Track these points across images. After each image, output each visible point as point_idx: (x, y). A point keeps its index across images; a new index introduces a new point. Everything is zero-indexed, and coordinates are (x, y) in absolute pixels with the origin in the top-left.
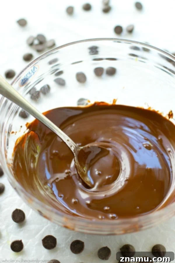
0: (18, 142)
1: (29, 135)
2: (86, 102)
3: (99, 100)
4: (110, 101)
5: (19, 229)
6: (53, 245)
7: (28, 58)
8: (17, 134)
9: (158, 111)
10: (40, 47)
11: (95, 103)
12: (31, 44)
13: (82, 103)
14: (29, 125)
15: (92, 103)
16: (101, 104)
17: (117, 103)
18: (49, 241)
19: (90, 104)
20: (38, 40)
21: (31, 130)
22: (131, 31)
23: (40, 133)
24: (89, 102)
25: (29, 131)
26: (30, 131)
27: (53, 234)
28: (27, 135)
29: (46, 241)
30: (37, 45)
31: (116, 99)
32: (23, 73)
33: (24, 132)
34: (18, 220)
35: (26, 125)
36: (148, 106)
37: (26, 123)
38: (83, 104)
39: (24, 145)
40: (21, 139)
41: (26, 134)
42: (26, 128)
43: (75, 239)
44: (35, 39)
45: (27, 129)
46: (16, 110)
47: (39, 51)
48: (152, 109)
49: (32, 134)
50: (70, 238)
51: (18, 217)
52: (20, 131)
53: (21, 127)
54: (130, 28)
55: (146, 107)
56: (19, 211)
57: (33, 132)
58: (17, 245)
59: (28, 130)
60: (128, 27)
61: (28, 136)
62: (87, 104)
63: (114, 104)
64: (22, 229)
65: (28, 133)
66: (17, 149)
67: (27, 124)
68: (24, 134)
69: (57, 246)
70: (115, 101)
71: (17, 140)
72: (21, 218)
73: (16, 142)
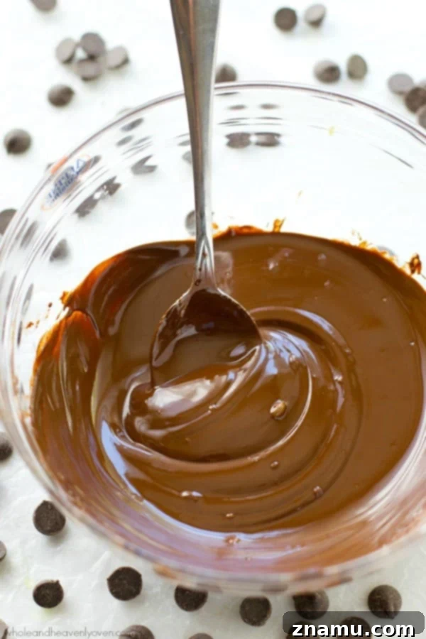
0: (42, 348)
5: (52, 550)
6: (134, 590)
7: (61, 98)
8: (40, 325)
10: (90, 69)
11: (230, 230)
12: (69, 61)
14: (70, 297)
15: (223, 229)
16: (246, 231)
17: (285, 229)
18: (125, 582)
19: (217, 232)
20: (85, 49)
21: (74, 308)
22: (317, 23)
24: (216, 227)
25: (69, 313)
26: (71, 310)
27: (132, 564)
28: (64, 322)
29: (117, 581)
30: (82, 61)
31: (281, 218)
33: (58, 318)
34: (49, 528)
35: (62, 298)
36: (360, 239)
37: (60, 295)
40: (50, 336)
41: (61, 322)
42: (62, 306)
44: (78, 45)
45: (64, 309)
47: (86, 79)
48: (369, 247)
49: (75, 317)
51: (49, 521)
52: (47, 317)
53: (50, 305)
54: (315, 15)
55: (354, 242)
56: (49, 507)
57: (79, 313)
58: (48, 591)
59: (67, 309)
60: (310, 11)
61: (66, 325)
63: (276, 230)
64: (59, 548)
65: (68, 316)
66: (41, 364)
67: (64, 295)
68: (58, 322)
69: (143, 591)
70: (278, 224)
71: (41, 342)
72: (57, 523)
73: (39, 347)
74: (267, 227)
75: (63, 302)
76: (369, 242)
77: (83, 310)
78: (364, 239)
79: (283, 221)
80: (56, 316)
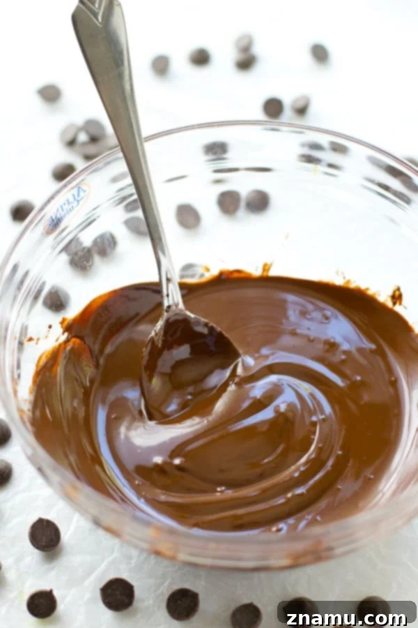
0: (42, 363)
1: (69, 348)
2: (200, 271)
3: (230, 266)
4: (256, 270)
5: (46, 566)
6: (127, 601)
7: (63, 173)
8: (40, 342)
9: (367, 289)
10: (92, 149)
11: (221, 274)
12: (72, 143)
13: (190, 272)
14: (68, 323)
15: (214, 272)
16: (236, 275)
17: (273, 272)
18: (117, 592)
19: (208, 276)
20: (87, 132)
21: (73, 335)
22: (302, 111)
23: (94, 343)
24: (208, 270)
25: (68, 337)
26: (70, 336)
27: (125, 576)
28: (63, 346)
29: (109, 591)
30: (84, 144)
31: (269, 262)
32: (53, 202)
33: (57, 340)
34: (44, 544)
35: (62, 323)
36: (344, 278)
37: (60, 319)
38: (193, 276)
39: (57, 370)
40: (49, 356)
41: (60, 345)
42: (61, 330)
43: (176, 587)
44: (80, 129)
45: (63, 333)
46: (38, 287)
47: (88, 158)
48: (352, 286)
49: (74, 343)
50: (166, 584)
51: (44, 537)
52: (47, 337)
53: (50, 327)
54: (300, 104)
55: (339, 281)
56: (45, 523)
57: (78, 341)
58: (41, 601)
59: (66, 334)
60: (296, 101)
61: (65, 348)
62: (202, 275)
63: (265, 274)
64: (52, 565)
65: (67, 341)
66: (40, 378)
67: (64, 320)
68: (57, 344)
69: (135, 603)
70: (266, 267)
71: (40, 358)
72: (52, 540)
73: (39, 361)
74: (256, 272)
75: (62, 327)
76: (352, 280)
77: (82, 338)
78: (347, 278)
79: (271, 265)
80: (55, 338)
